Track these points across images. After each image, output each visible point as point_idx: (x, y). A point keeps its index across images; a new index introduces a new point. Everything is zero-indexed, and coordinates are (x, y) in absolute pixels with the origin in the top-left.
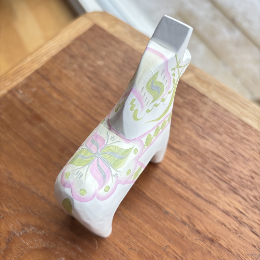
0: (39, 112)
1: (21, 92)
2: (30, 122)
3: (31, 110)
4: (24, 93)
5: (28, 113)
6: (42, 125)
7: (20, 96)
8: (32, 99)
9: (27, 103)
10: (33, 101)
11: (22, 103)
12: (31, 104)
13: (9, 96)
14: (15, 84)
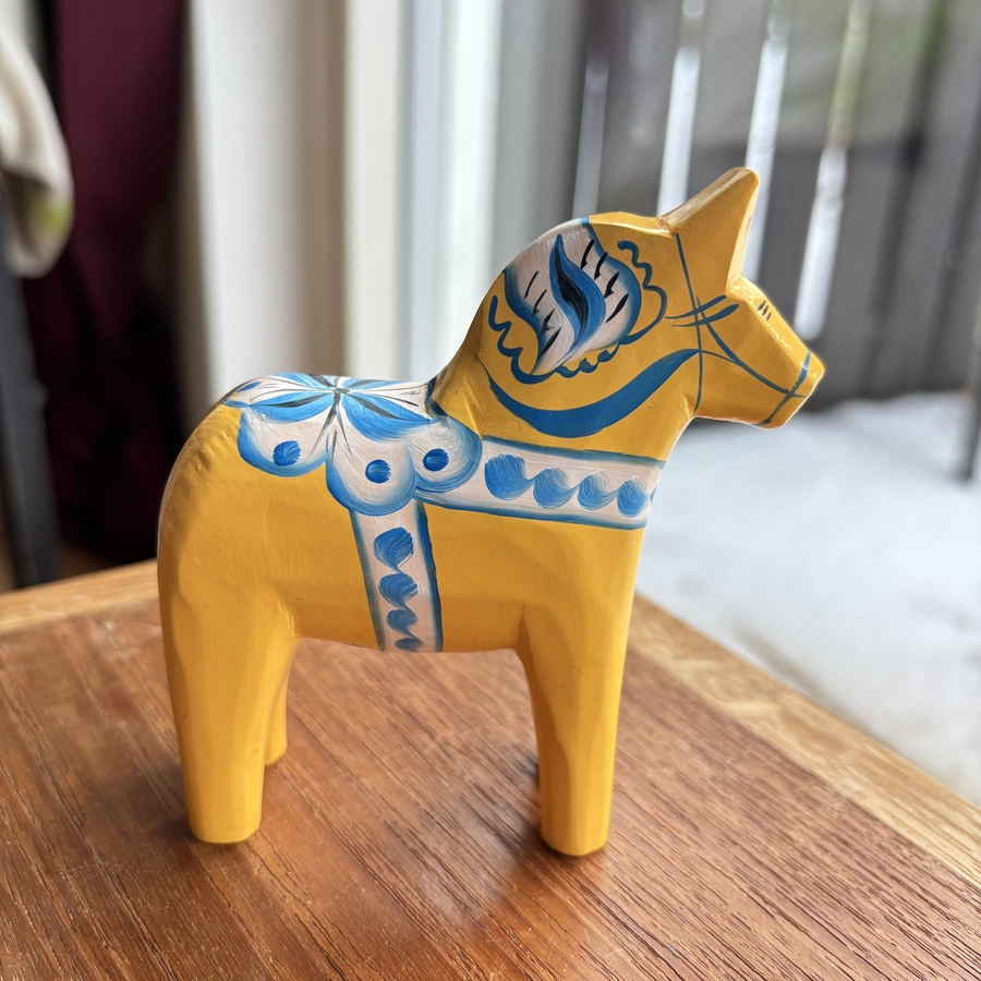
0: (132, 689)
1: (110, 626)
2: (84, 708)
3: (108, 675)
4: (117, 631)
5: (95, 681)
6: (122, 724)
7: (96, 635)
8: (134, 651)
9: (111, 658)
10: (133, 659)
11: (95, 655)
12: (120, 662)
13: (66, 629)
14: (104, 604)
